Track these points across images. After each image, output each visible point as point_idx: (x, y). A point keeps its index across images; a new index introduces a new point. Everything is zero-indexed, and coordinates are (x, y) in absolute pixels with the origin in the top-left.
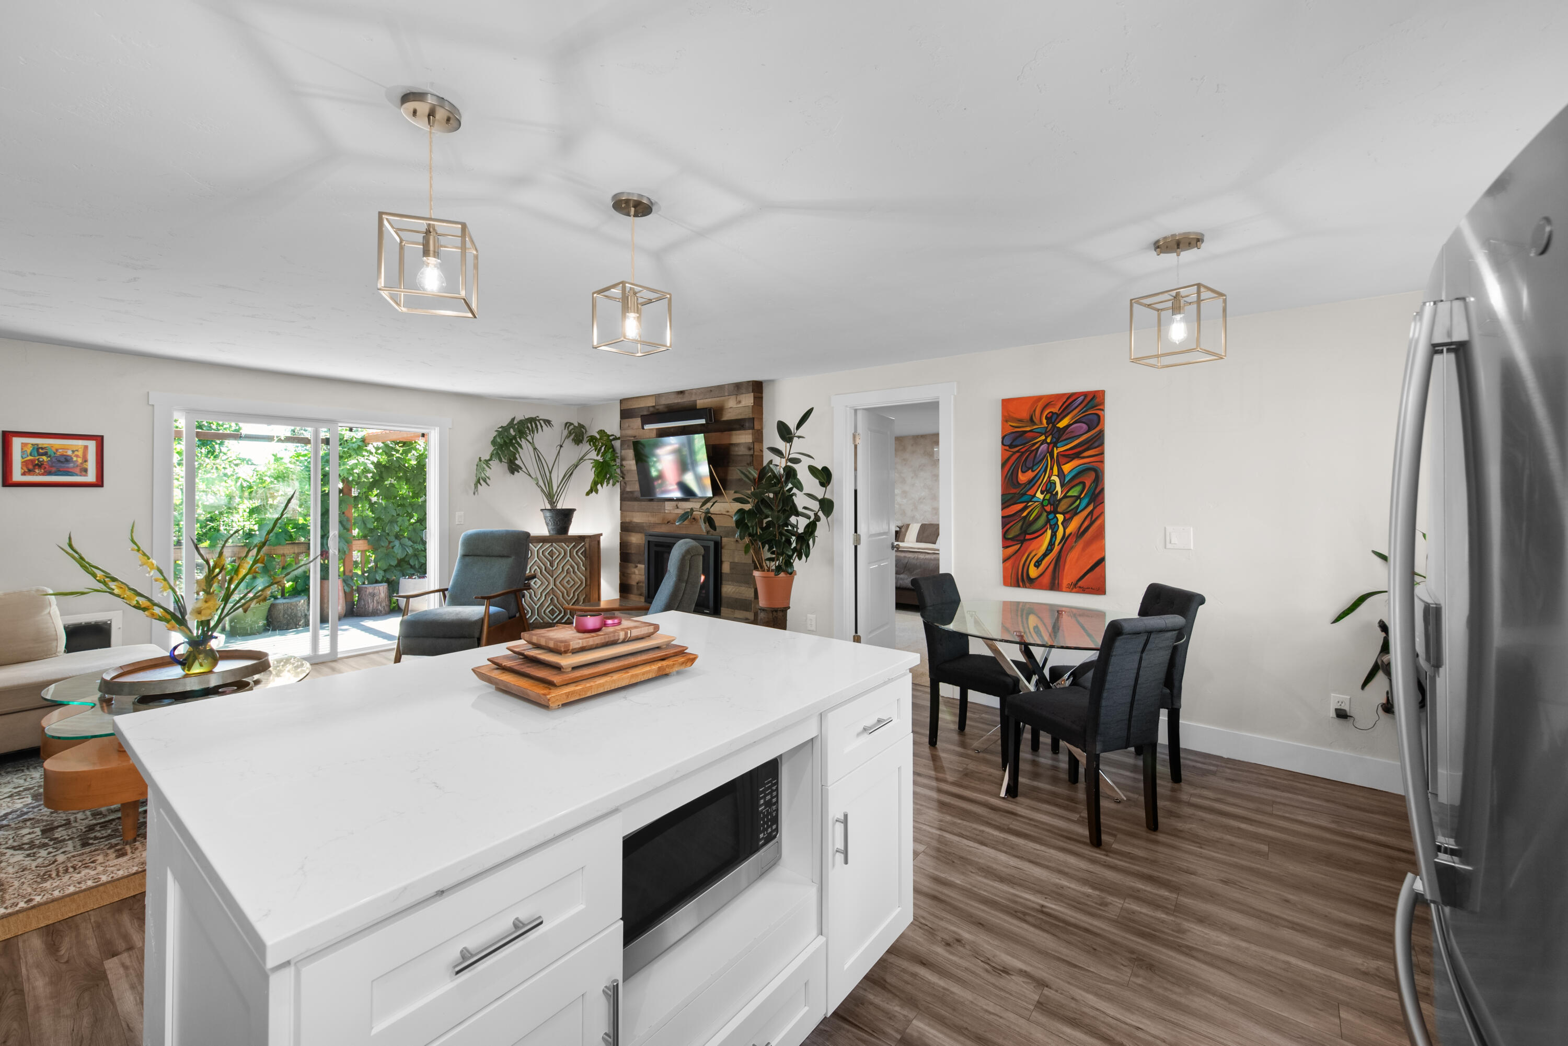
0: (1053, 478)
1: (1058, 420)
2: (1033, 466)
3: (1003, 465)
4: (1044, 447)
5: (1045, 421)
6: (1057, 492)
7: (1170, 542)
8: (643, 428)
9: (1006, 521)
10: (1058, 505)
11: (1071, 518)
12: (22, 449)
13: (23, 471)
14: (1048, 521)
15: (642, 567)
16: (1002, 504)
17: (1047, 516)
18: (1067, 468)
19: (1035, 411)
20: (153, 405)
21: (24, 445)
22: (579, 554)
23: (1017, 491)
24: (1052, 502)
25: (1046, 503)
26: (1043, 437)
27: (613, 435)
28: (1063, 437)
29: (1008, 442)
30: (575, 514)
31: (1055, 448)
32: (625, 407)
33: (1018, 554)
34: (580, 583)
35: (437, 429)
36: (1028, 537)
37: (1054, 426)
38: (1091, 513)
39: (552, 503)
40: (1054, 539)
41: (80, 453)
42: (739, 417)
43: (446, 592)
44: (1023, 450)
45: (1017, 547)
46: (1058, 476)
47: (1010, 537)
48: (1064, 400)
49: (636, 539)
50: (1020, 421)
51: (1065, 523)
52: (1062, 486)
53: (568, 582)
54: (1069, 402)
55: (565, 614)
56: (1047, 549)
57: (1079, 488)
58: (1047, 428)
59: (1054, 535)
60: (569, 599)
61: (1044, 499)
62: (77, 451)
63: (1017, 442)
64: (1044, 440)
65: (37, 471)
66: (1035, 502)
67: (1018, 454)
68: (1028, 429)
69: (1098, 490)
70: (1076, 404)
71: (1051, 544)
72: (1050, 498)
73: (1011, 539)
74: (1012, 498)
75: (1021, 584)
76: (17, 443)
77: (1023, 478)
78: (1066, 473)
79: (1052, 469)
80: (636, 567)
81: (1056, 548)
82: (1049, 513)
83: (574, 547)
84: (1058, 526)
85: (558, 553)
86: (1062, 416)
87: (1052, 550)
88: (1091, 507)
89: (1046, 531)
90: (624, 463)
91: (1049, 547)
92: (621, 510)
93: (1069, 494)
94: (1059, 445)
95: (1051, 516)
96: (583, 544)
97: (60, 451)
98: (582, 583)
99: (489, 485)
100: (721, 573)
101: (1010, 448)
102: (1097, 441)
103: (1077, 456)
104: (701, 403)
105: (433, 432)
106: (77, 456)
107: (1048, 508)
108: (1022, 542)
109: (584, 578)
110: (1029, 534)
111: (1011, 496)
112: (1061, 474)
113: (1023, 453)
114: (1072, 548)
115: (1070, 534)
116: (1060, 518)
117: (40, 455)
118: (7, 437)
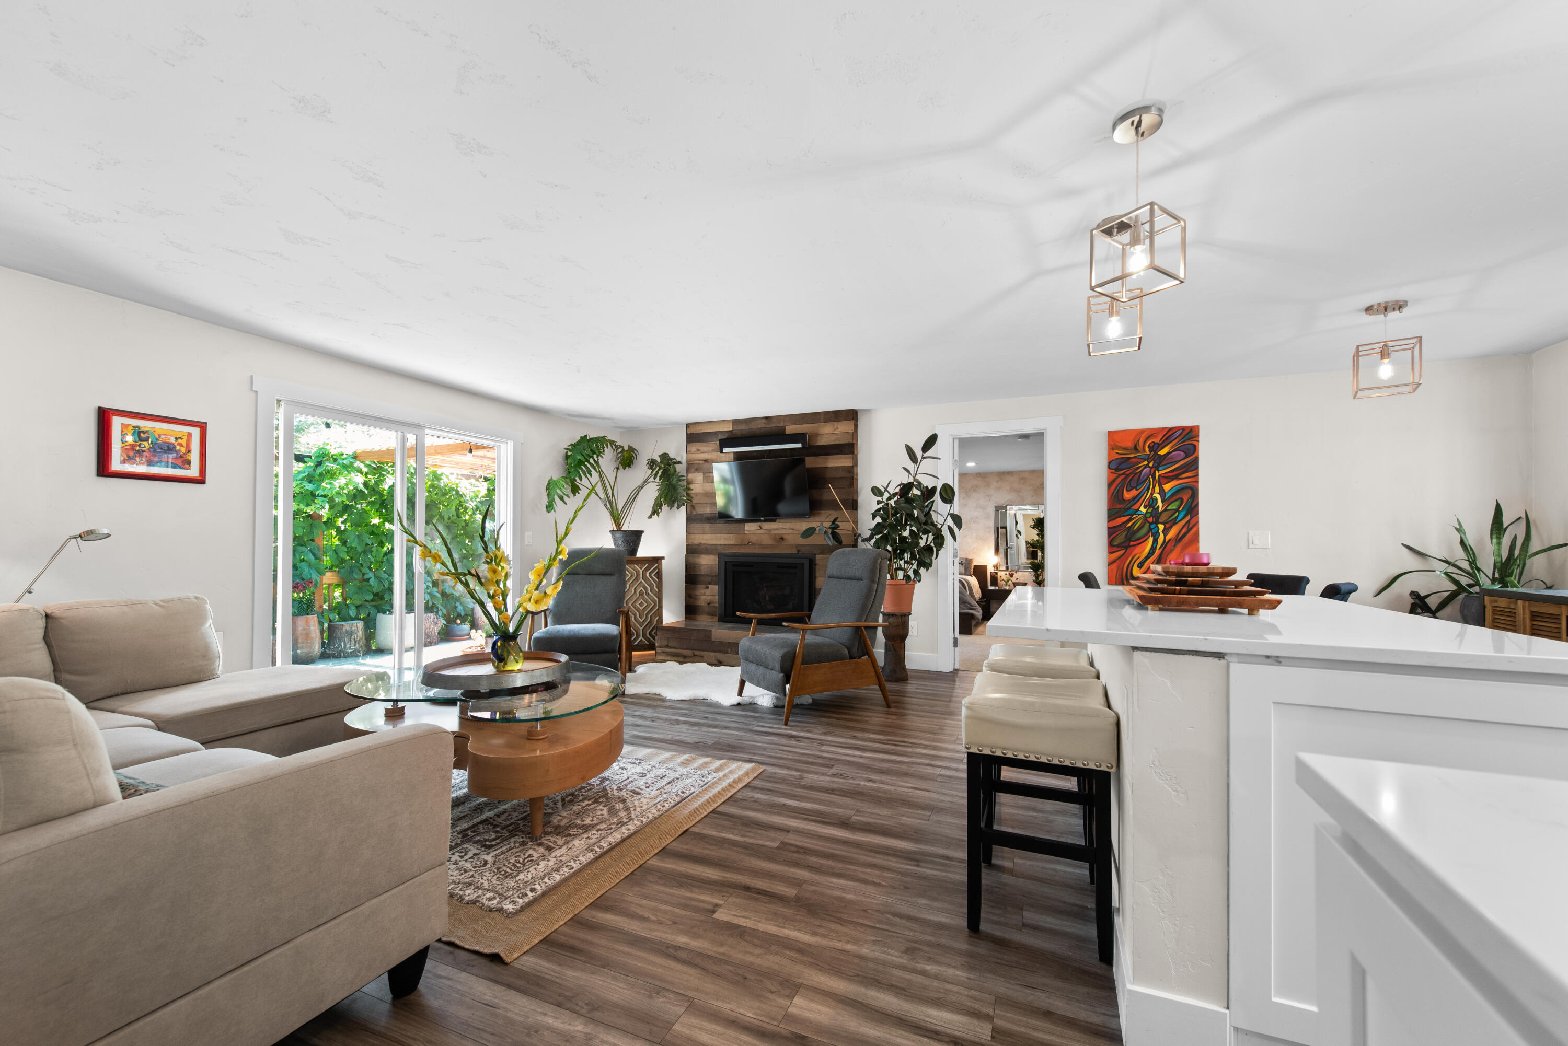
0: (1155, 495)
1: (1160, 448)
2: (1138, 485)
3: (1110, 485)
4: (1147, 470)
5: (1147, 450)
6: (1158, 506)
7: (1253, 543)
8: (721, 452)
9: (1112, 532)
10: (1159, 517)
11: (1171, 527)
12: (122, 431)
13: (123, 458)
14: (1150, 530)
15: (714, 589)
16: (1108, 517)
17: (1150, 526)
18: (1167, 487)
19: (1139, 441)
20: (257, 392)
21: (125, 426)
22: (653, 575)
23: (1123, 506)
24: (1153, 514)
25: (1148, 515)
26: (1146, 463)
28: (1164, 463)
29: (1114, 466)
30: (643, 535)
31: (1157, 472)
32: (692, 431)
33: (1122, 558)
34: (653, 604)
35: (510, 444)
36: (1132, 543)
37: (1156, 453)
38: (1188, 522)
40: (1155, 544)
41: (184, 442)
42: (837, 442)
44: (1128, 473)
45: (1122, 552)
46: (1159, 493)
47: (1115, 544)
48: (1165, 433)
49: (708, 562)
50: (1125, 449)
51: (1165, 532)
52: (1163, 502)
53: (641, 604)
54: (1169, 434)
55: (638, 636)
56: (1149, 553)
57: (1177, 503)
58: (1149, 455)
59: (1155, 541)
60: (641, 621)
61: (1147, 513)
62: (180, 438)
63: (1123, 466)
64: (1146, 465)
65: (138, 459)
66: (1139, 515)
67: (1123, 476)
68: (1133, 456)
69: (1194, 504)
70: (1175, 436)
71: (1153, 549)
72: (1152, 511)
73: (1117, 546)
74: (1117, 512)
75: (1125, 582)
76: (117, 423)
77: (1127, 495)
78: (1166, 491)
79: (1154, 488)
80: (708, 588)
81: (1157, 552)
82: (1151, 524)
83: (647, 569)
84: (1159, 534)
85: (630, 575)
86: (1162, 446)
87: (1153, 553)
88: (1188, 518)
89: (1149, 538)
90: (692, 486)
91: (1151, 551)
92: (687, 533)
93: (1170, 508)
94: (1160, 468)
95: (1152, 526)
96: (656, 565)
97: (163, 437)
98: (655, 604)
99: (566, 504)
100: (815, 588)
101: (1116, 471)
102: (1193, 465)
103: (1176, 477)
104: (790, 429)
105: (503, 446)
106: (181, 445)
107: (1151, 520)
108: (1127, 548)
109: (657, 600)
110: (1133, 541)
111: (1115, 511)
112: (1162, 492)
113: (1128, 475)
114: (1171, 551)
115: (1170, 540)
116: (1161, 527)
117: (141, 439)
118: (104, 417)
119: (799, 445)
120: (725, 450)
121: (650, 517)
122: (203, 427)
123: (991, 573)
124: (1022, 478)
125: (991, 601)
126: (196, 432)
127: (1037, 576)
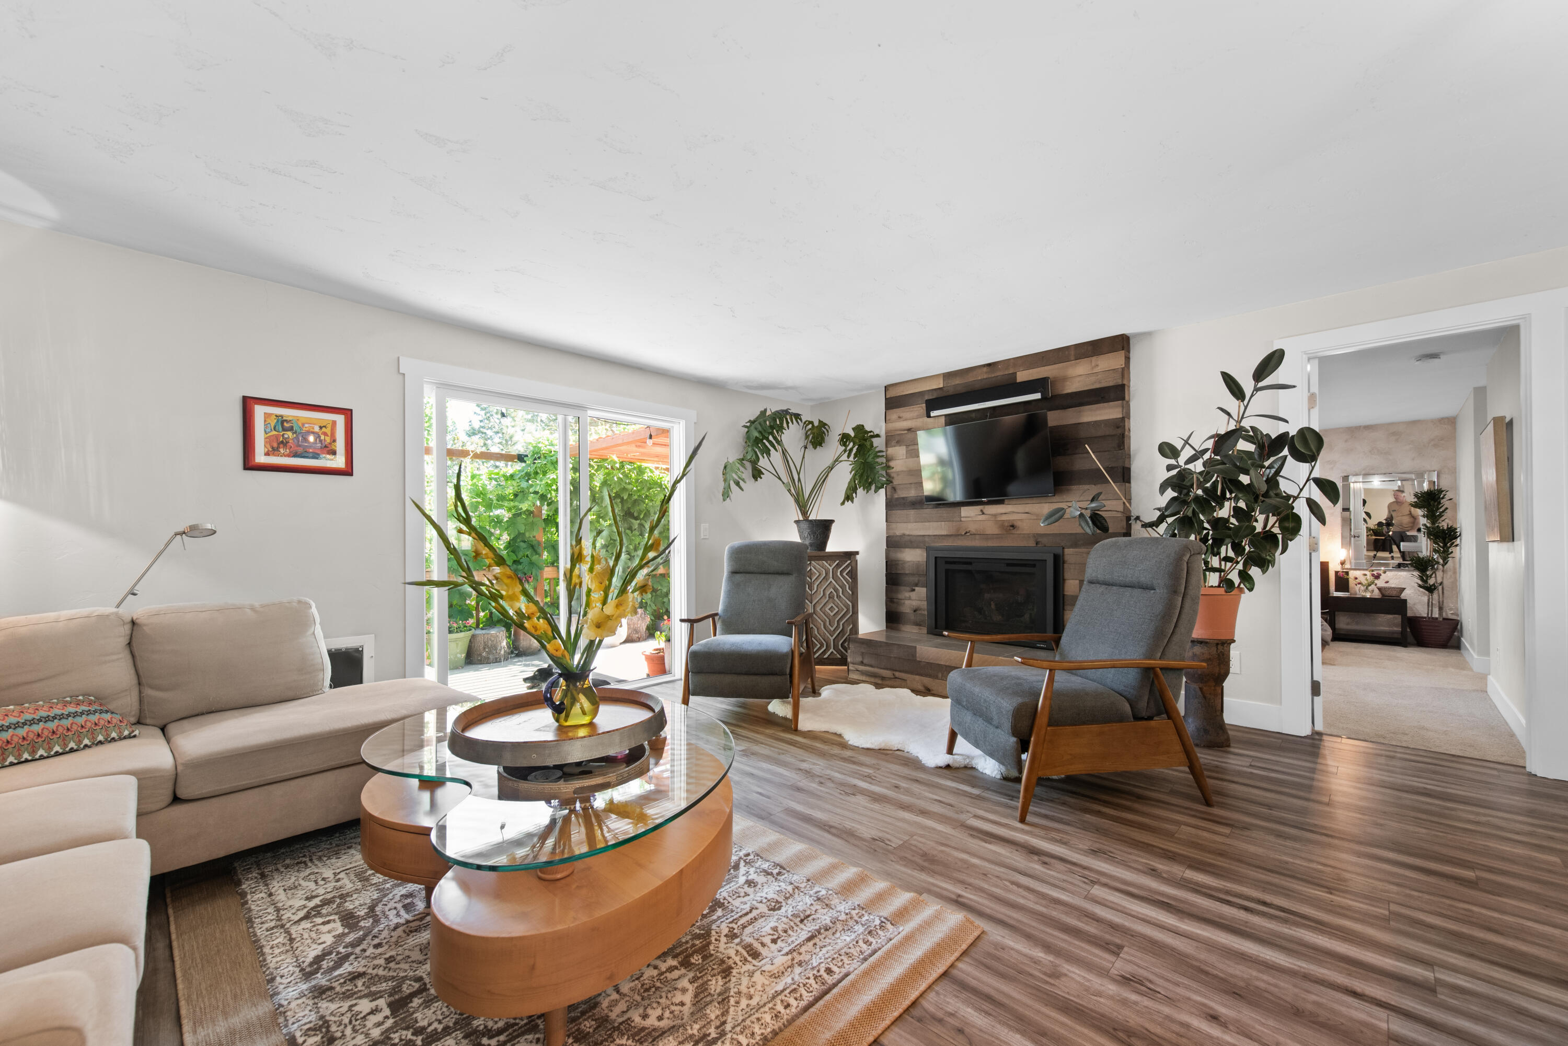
8: (929, 416)
12: (265, 421)
13: (266, 450)
15: (921, 592)
20: (404, 374)
21: (267, 416)
22: (844, 574)
27: (871, 432)
30: (834, 525)
32: (892, 394)
34: (845, 610)
35: (683, 423)
39: (804, 513)
41: (328, 431)
42: (1097, 386)
43: (716, 618)
49: (913, 557)
53: (831, 609)
55: (828, 648)
60: (832, 629)
62: (325, 427)
65: (282, 451)
76: (260, 412)
80: (914, 590)
83: (838, 566)
85: (818, 574)
90: (892, 464)
92: (887, 521)
96: (849, 562)
97: (306, 425)
98: (848, 610)
99: (742, 490)
100: (1064, 595)
104: (1023, 376)
105: (676, 427)
106: (325, 434)
109: (850, 604)
117: (284, 429)
118: (248, 404)
119: (1038, 396)
120: (933, 414)
121: (843, 503)
122: (348, 413)
123: (1337, 573)
124: (1394, 434)
125: (1336, 613)
126: (340, 419)
127: (1424, 579)
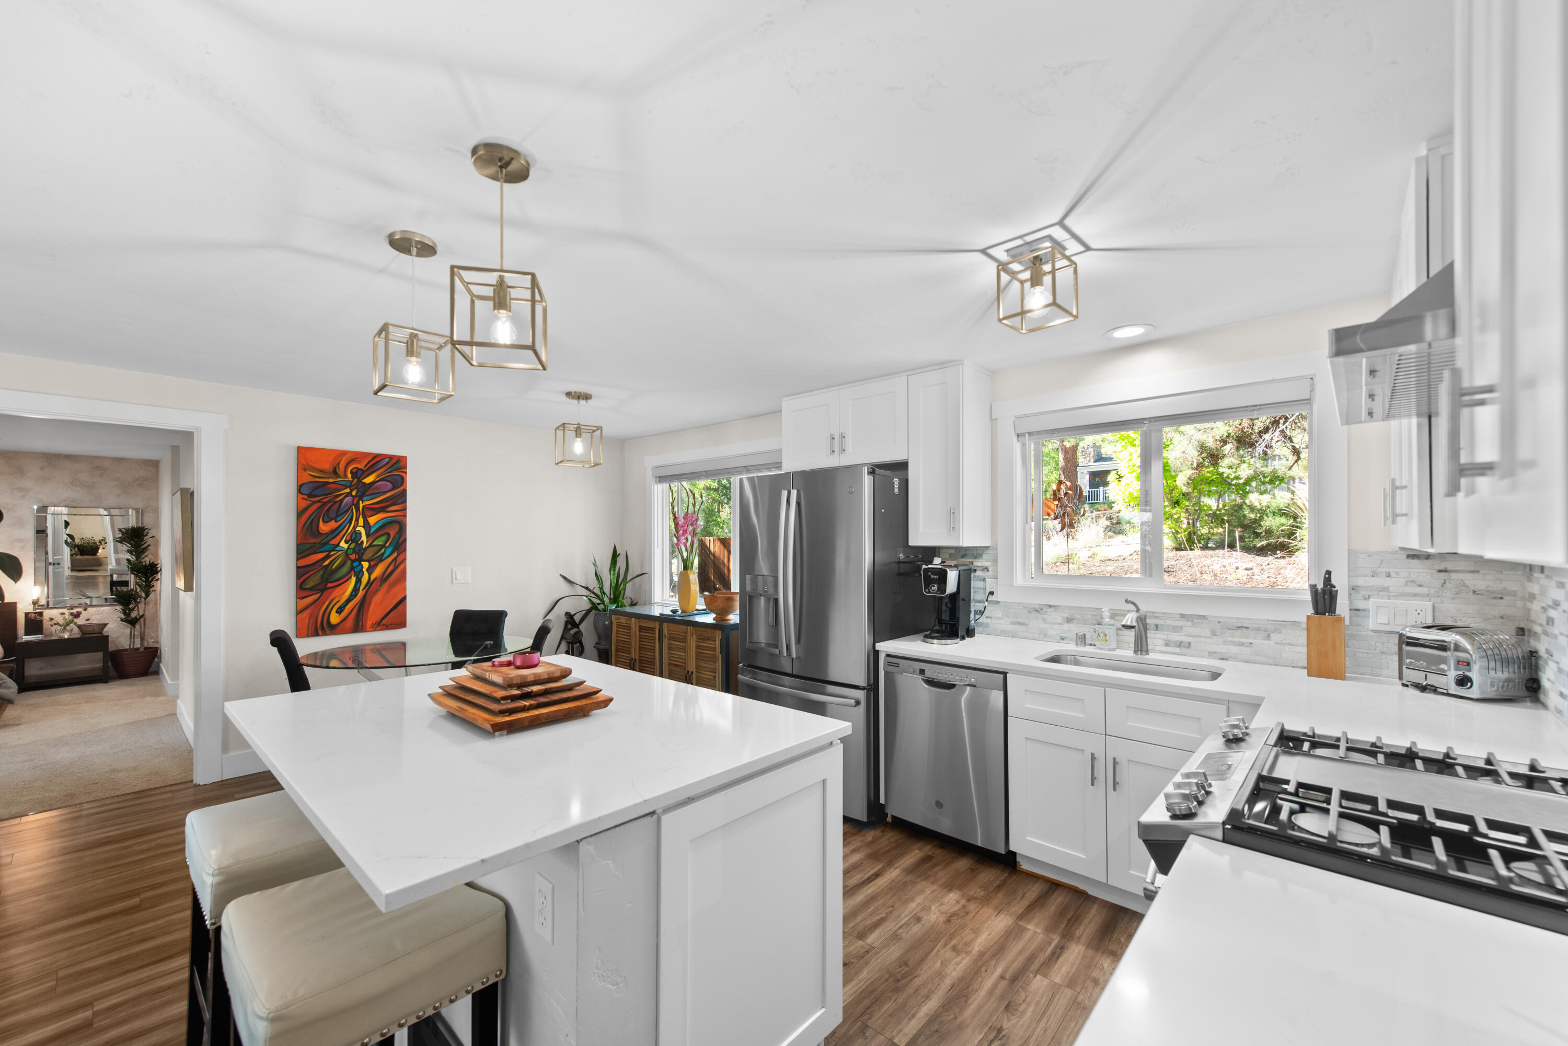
0: (358, 528)
1: (364, 475)
2: (337, 516)
3: (300, 514)
4: (349, 499)
5: (349, 475)
6: (362, 542)
7: (455, 577)
9: (302, 573)
10: (363, 554)
11: (376, 565)
14: (352, 568)
16: (298, 554)
17: (352, 564)
18: (372, 520)
19: (338, 464)
23: (318, 540)
24: (356, 550)
25: (350, 552)
26: (348, 490)
28: (370, 492)
29: (306, 490)
31: (361, 502)
33: (317, 603)
36: (329, 585)
37: (360, 481)
38: (395, 559)
40: (358, 585)
44: (325, 500)
45: (318, 595)
46: (363, 527)
47: (308, 587)
48: (370, 459)
50: (321, 471)
51: (370, 570)
52: (368, 535)
54: (375, 461)
56: (351, 595)
57: (384, 538)
58: (352, 482)
59: (359, 581)
61: (348, 548)
63: (317, 492)
64: (349, 493)
66: (339, 551)
67: (318, 505)
68: (331, 480)
69: (402, 539)
70: (382, 465)
71: (356, 590)
72: (355, 547)
73: (311, 589)
74: (310, 548)
75: (320, 632)
77: (324, 528)
78: (372, 524)
79: (357, 520)
81: (361, 593)
82: (353, 561)
84: (363, 572)
86: (367, 473)
87: (356, 595)
88: (395, 555)
89: (350, 578)
91: (354, 593)
93: (375, 543)
94: (364, 499)
95: (355, 564)
101: (308, 497)
102: (401, 498)
103: (383, 510)
107: (353, 557)
108: (322, 591)
110: (331, 582)
111: (308, 546)
112: (366, 525)
113: (325, 503)
114: (377, 591)
115: (375, 579)
116: (366, 565)
123: (27, 614)
125: (26, 660)
127: (127, 612)
